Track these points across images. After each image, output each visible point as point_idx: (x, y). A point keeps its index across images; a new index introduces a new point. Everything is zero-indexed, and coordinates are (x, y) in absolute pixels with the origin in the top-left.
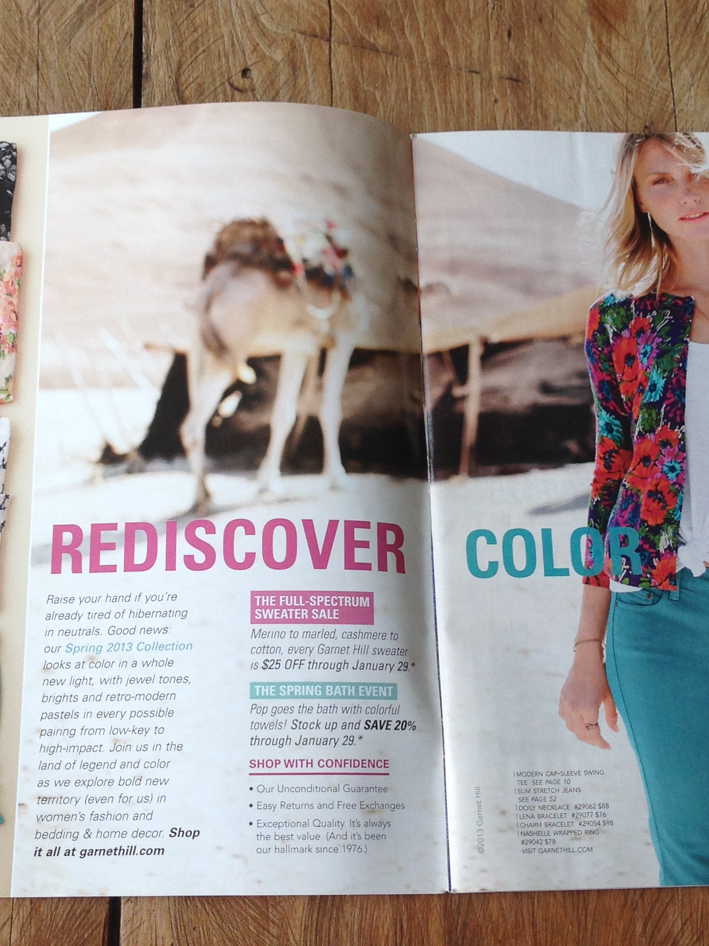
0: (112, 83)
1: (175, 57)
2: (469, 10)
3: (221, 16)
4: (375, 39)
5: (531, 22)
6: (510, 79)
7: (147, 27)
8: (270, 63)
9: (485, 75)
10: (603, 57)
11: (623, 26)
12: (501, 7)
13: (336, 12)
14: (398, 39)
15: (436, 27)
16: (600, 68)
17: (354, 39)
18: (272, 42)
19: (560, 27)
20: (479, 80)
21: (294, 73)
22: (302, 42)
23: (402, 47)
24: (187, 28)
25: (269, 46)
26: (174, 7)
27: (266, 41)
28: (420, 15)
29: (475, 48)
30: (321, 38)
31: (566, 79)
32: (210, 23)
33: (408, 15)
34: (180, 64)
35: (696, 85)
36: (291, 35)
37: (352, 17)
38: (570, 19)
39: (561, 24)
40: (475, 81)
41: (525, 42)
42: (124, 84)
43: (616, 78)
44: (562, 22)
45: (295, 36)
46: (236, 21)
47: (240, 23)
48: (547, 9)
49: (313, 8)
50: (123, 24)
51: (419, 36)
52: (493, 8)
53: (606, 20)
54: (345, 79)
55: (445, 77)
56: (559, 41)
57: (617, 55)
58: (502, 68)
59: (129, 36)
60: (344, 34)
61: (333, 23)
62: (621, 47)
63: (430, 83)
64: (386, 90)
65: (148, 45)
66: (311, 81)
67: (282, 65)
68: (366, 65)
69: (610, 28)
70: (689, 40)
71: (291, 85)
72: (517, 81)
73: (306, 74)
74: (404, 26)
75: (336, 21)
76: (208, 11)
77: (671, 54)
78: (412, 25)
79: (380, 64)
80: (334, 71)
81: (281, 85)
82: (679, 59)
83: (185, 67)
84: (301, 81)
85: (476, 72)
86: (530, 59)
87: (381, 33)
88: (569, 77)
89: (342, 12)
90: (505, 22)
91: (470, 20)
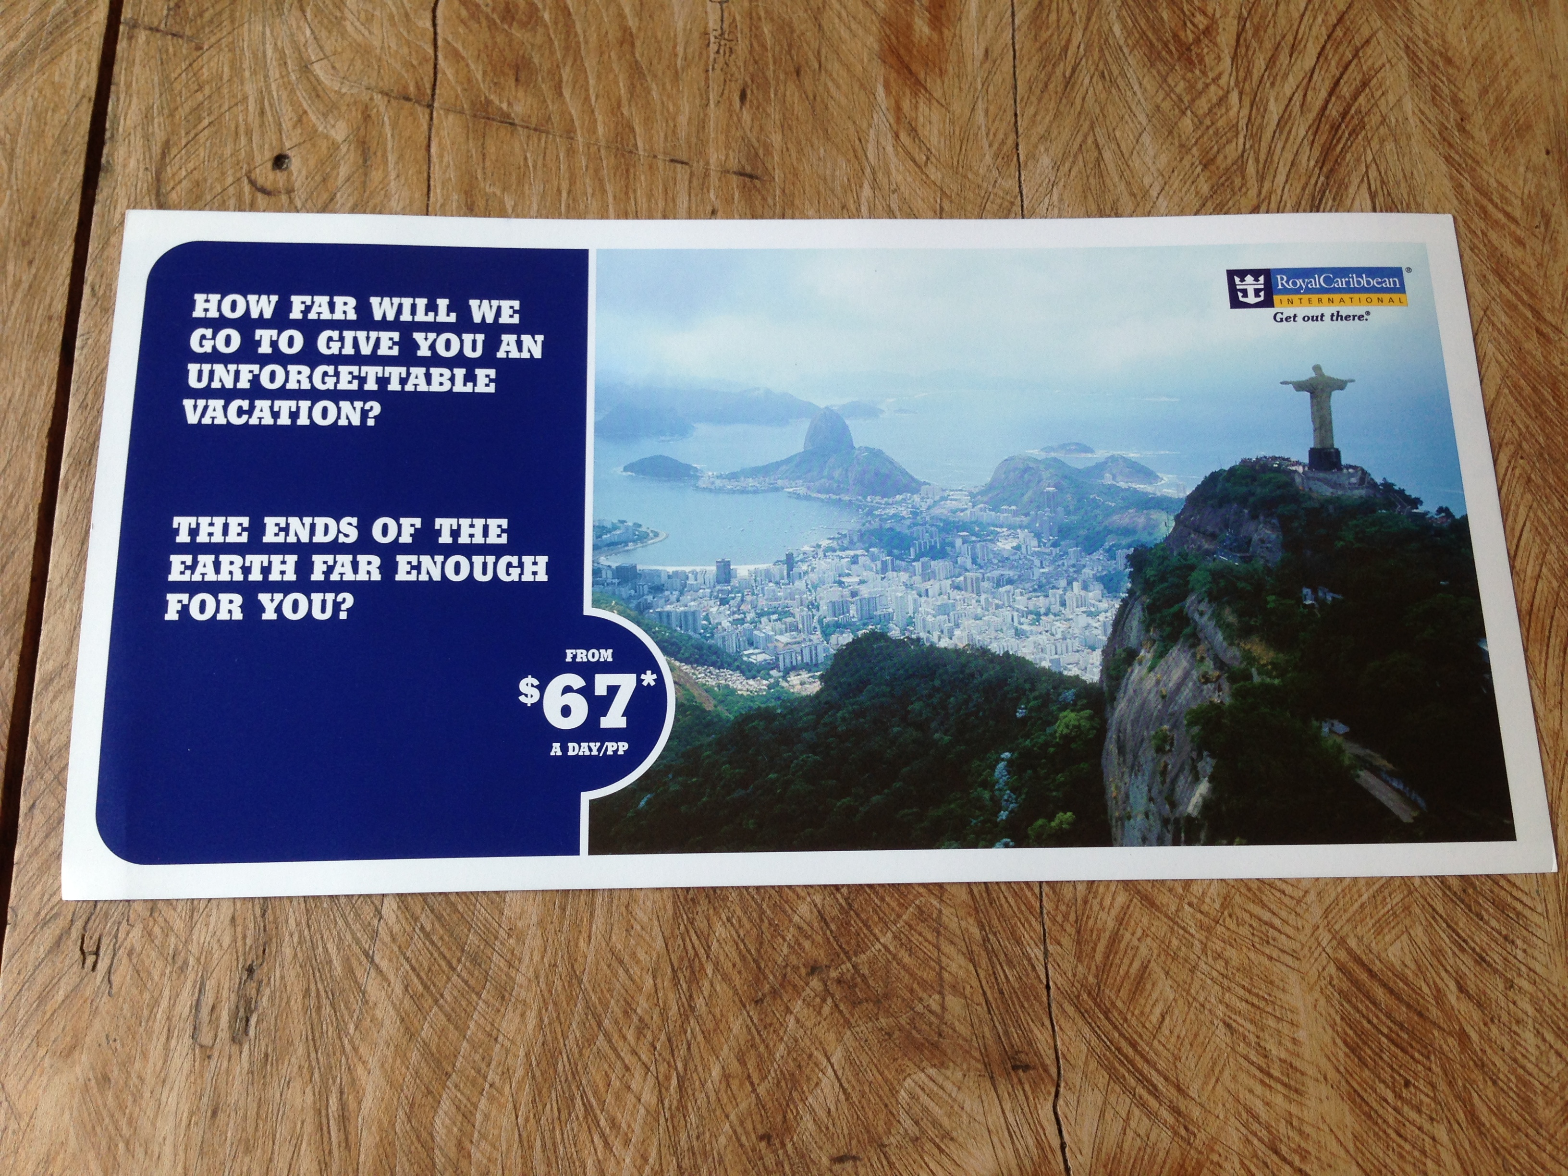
0: (48, 182)
1: (159, 135)
2: (676, 55)
3: (246, 65)
4: (510, 104)
5: (782, 77)
6: (741, 174)
7: (118, 85)
8: (324, 145)
9: (698, 166)
10: (903, 136)
11: (938, 81)
12: (731, 51)
13: (446, 57)
14: (549, 102)
15: (616, 83)
16: (897, 155)
17: (473, 104)
18: (331, 109)
19: (830, 84)
20: (687, 177)
21: (365, 161)
22: (382, 109)
23: (555, 119)
24: (186, 85)
25: (326, 116)
26: (167, 51)
27: (321, 107)
28: (590, 63)
29: (683, 120)
30: (418, 102)
31: (838, 173)
32: (226, 77)
33: (569, 63)
34: (166, 146)
35: (1061, 184)
36: (365, 96)
37: (472, 66)
38: (849, 70)
39: (833, 80)
40: (679, 176)
41: (770, 110)
42: (66, 184)
43: (922, 172)
44: (835, 75)
45: (371, 99)
46: (271, 73)
47: (277, 76)
48: (810, 54)
49: (405, 50)
50: (78, 80)
51: (587, 98)
52: (718, 52)
53: (910, 72)
54: (452, 174)
55: (627, 171)
56: (827, 108)
57: (927, 133)
58: (727, 156)
59: (85, 100)
60: (457, 96)
61: (439, 76)
62: (935, 117)
63: (601, 181)
64: (523, 193)
65: (115, 116)
66: (393, 175)
67: (344, 148)
68: (491, 149)
69: (917, 86)
70: (1052, 105)
71: (357, 184)
72: (751, 177)
73: (385, 162)
74: (561, 81)
75: (444, 74)
76: (225, 57)
77: (1020, 131)
78: (575, 83)
79: (517, 145)
80: (435, 159)
81: (340, 182)
82: (1034, 139)
83: (174, 151)
84: (376, 176)
85: (682, 163)
86: (776, 139)
87: (521, 94)
88: (843, 170)
89: (456, 56)
90: (737, 74)
91: (677, 72)
